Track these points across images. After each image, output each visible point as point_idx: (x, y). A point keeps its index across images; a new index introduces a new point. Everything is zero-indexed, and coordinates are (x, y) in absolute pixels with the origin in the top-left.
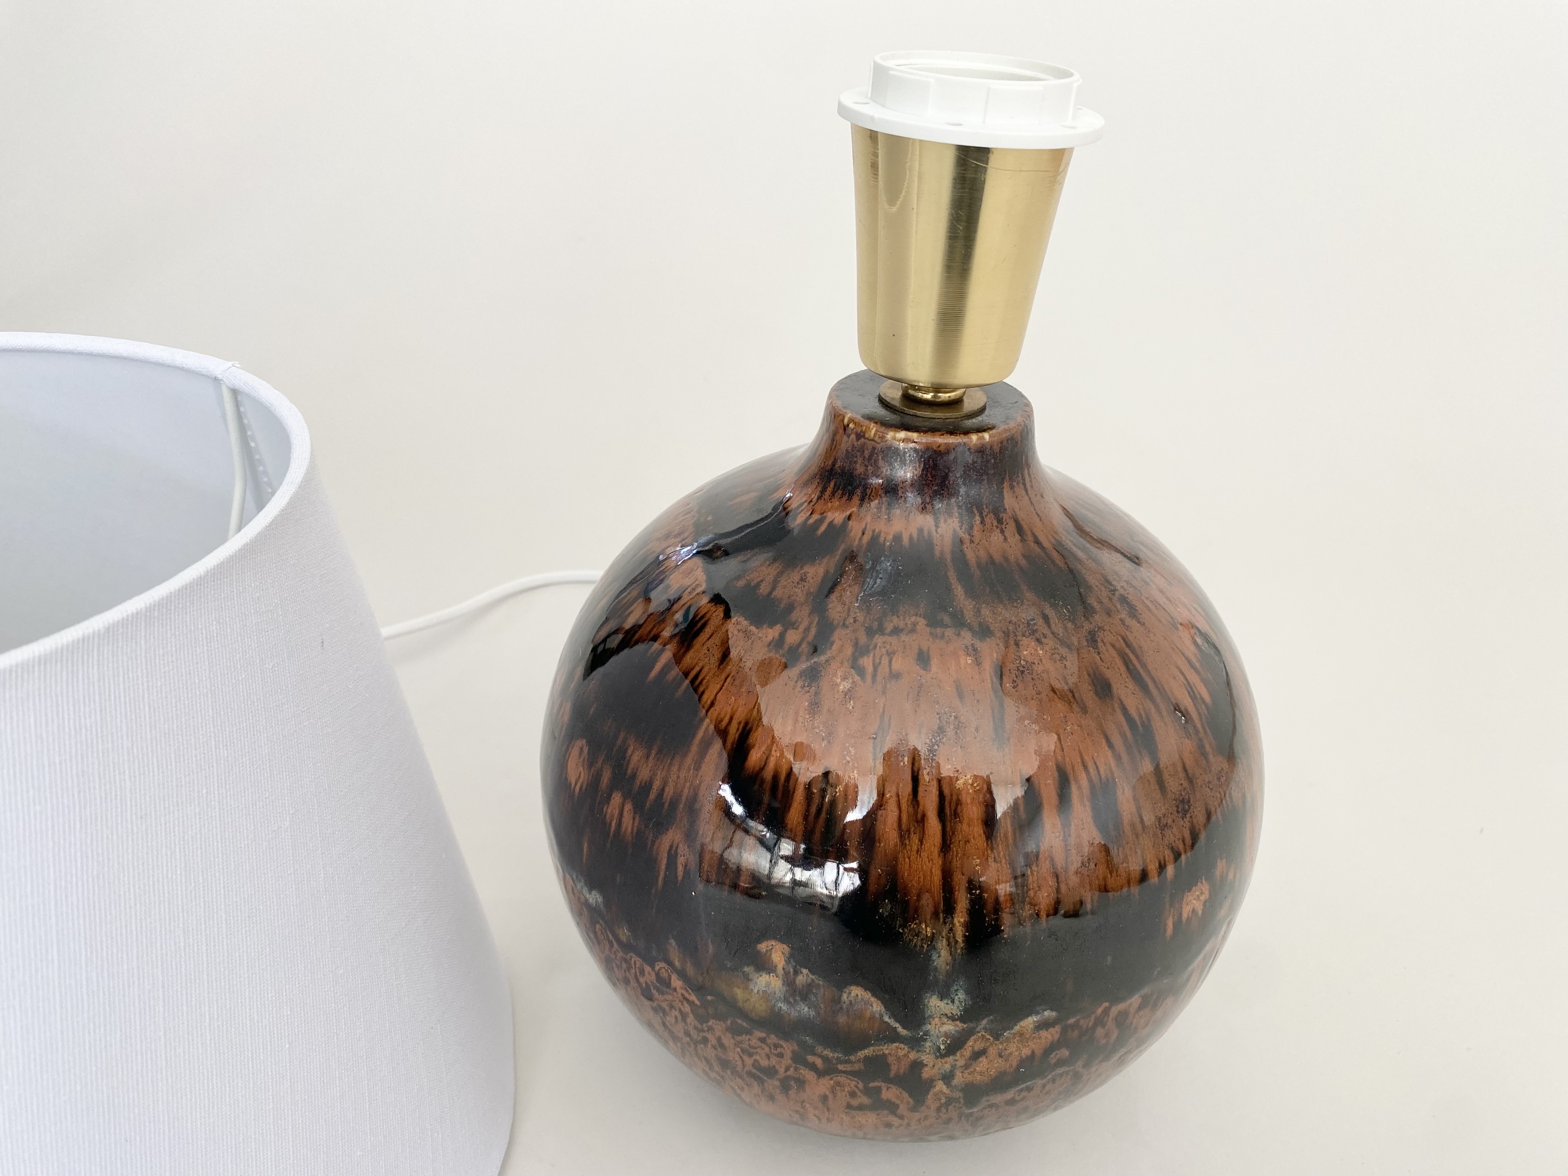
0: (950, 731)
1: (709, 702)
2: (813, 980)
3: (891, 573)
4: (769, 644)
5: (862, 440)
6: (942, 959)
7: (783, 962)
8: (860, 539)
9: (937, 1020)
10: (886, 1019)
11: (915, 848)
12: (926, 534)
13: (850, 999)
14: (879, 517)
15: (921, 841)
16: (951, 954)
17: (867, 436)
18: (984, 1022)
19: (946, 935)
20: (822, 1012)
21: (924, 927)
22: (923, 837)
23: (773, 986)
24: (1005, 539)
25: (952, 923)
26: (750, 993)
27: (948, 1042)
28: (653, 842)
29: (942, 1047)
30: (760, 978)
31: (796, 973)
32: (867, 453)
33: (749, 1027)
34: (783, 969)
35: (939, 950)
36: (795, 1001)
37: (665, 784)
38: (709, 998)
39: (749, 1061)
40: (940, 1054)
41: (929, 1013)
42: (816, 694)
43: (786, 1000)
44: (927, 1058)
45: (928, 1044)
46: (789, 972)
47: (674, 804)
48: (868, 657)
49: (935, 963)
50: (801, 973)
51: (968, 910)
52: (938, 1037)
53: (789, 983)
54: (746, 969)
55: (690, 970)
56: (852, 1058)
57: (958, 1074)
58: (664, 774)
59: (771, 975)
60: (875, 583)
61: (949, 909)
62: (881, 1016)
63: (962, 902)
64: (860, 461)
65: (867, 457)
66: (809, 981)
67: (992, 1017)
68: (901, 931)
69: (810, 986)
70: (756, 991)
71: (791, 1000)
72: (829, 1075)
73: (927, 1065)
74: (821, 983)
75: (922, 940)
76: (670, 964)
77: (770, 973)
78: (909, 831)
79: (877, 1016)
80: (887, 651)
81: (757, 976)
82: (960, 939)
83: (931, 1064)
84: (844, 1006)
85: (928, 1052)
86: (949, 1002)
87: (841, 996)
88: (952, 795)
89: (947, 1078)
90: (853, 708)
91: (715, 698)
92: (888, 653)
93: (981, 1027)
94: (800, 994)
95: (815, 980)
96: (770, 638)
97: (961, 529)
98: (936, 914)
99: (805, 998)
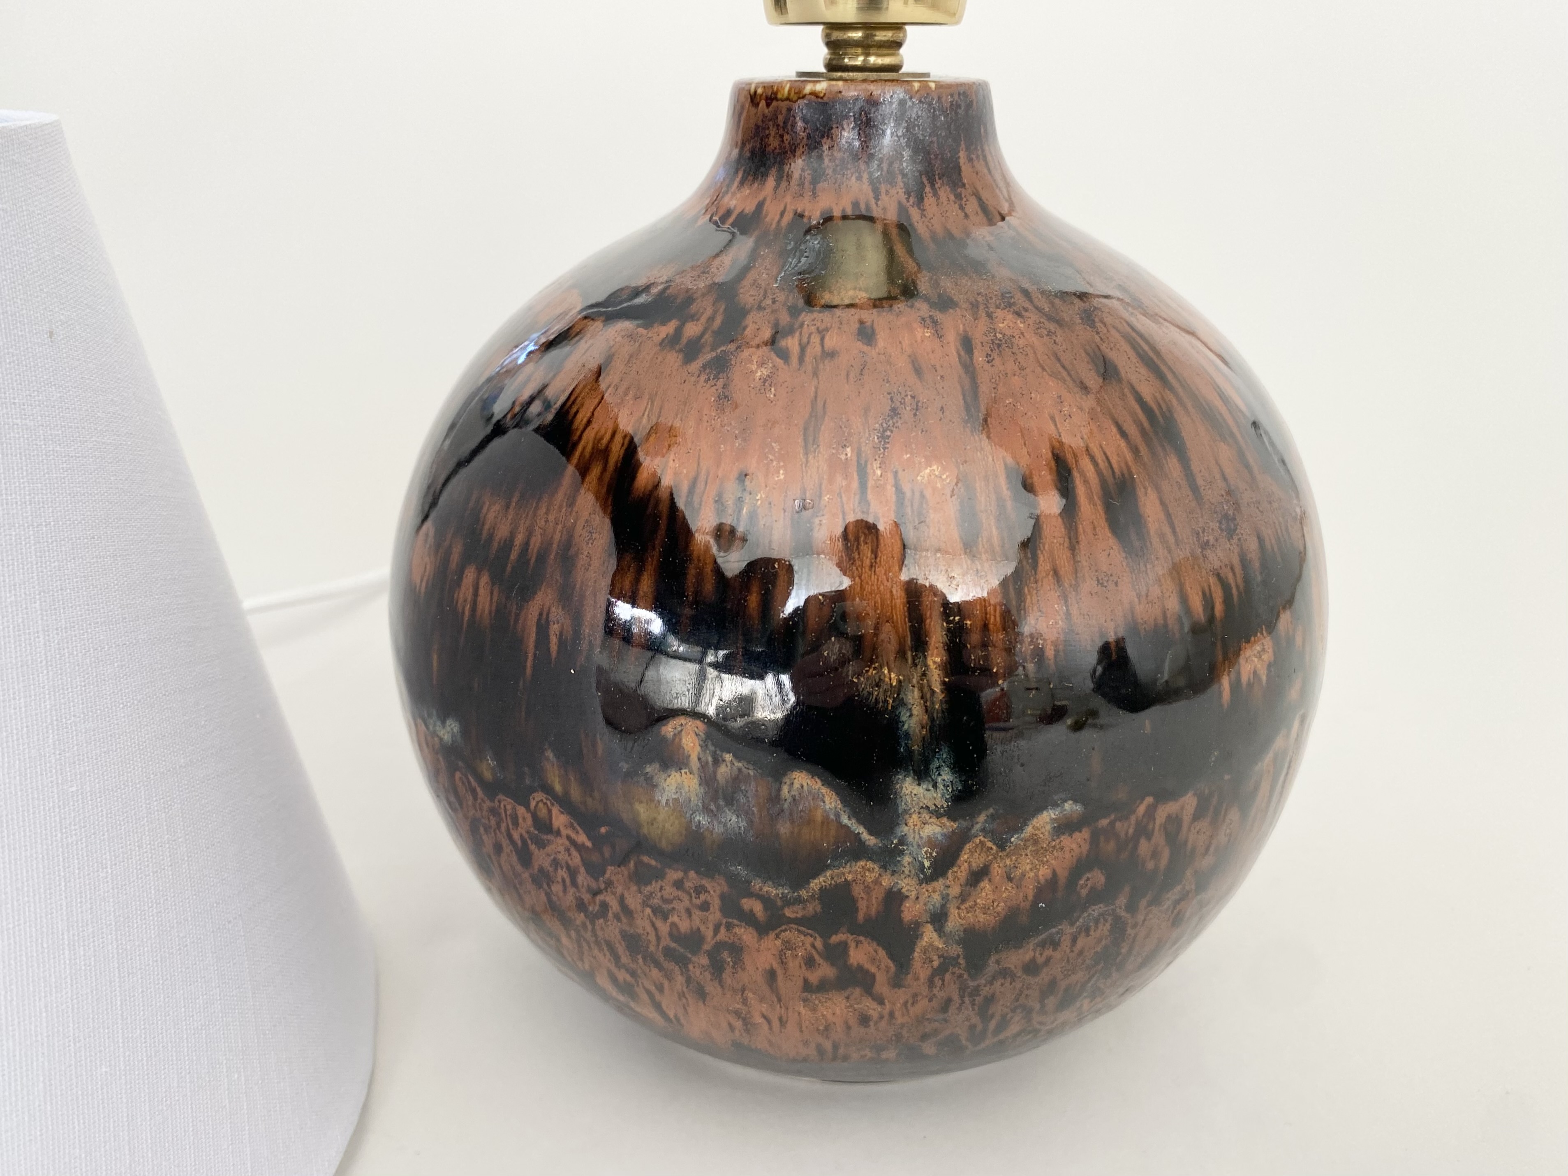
0: (907, 413)
1: (585, 420)
2: (740, 770)
3: (819, 251)
4: (661, 344)
5: (774, 103)
6: (914, 720)
7: (698, 749)
8: (779, 222)
9: (915, 816)
10: (845, 820)
11: (867, 562)
12: (863, 207)
13: (793, 793)
14: (802, 195)
15: (875, 553)
16: (927, 711)
17: (779, 96)
18: (982, 818)
19: (918, 682)
20: (756, 820)
21: (886, 672)
23: (687, 789)
24: (966, 216)
25: (926, 666)
26: (656, 807)
27: (934, 854)
28: (517, 615)
29: (927, 864)
30: (669, 780)
31: (717, 761)
32: (781, 119)
33: (659, 866)
34: (699, 759)
35: (910, 706)
36: (718, 807)
37: (530, 533)
38: (603, 830)
39: (664, 928)
40: (925, 875)
41: (904, 806)
42: (725, 386)
43: (706, 809)
44: (907, 885)
45: (907, 859)
46: (707, 762)
47: (542, 557)
48: (793, 337)
49: (906, 727)
50: (724, 761)
51: (945, 644)
52: (919, 846)
53: (708, 780)
54: (649, 769)
55: (575, 793)
56: (803, 893)
57: (953, 912)
58: (528, 523)
59: (683, 771)
60: (800, 262)
61: (920, 643)
62: (838, 816)
63: (937, 635)
64: (773, 133)
65: (781, 124)
66: (735, 772)
67: (991, 810)
68: (855, 680)
69: (737, 779)
70: (664, 802)
71: (713, 807)
72: (773, 929)
73: (907, 897)
74: (751, 773)
75: (885, 691)
76: (547, 789)
77: (681, 769)
79: (832, 817)
80: (818, 329)
81: (664, 776)
82: (937, 688)
83: (913, 895)
84: (786, 806)
85: (907, 872)
86: (931, 788)
87: (779, 790)
88: (913, 491)
89: (938, 919)
90: (775, 395)
91: (593, 414)
92: (819, 331)
93: (978, 827)
94: (725, 799)
95: (744, 770)
96: (663, 335)
97: (908, 201)
98: (901, 654)
99: (730, 801)
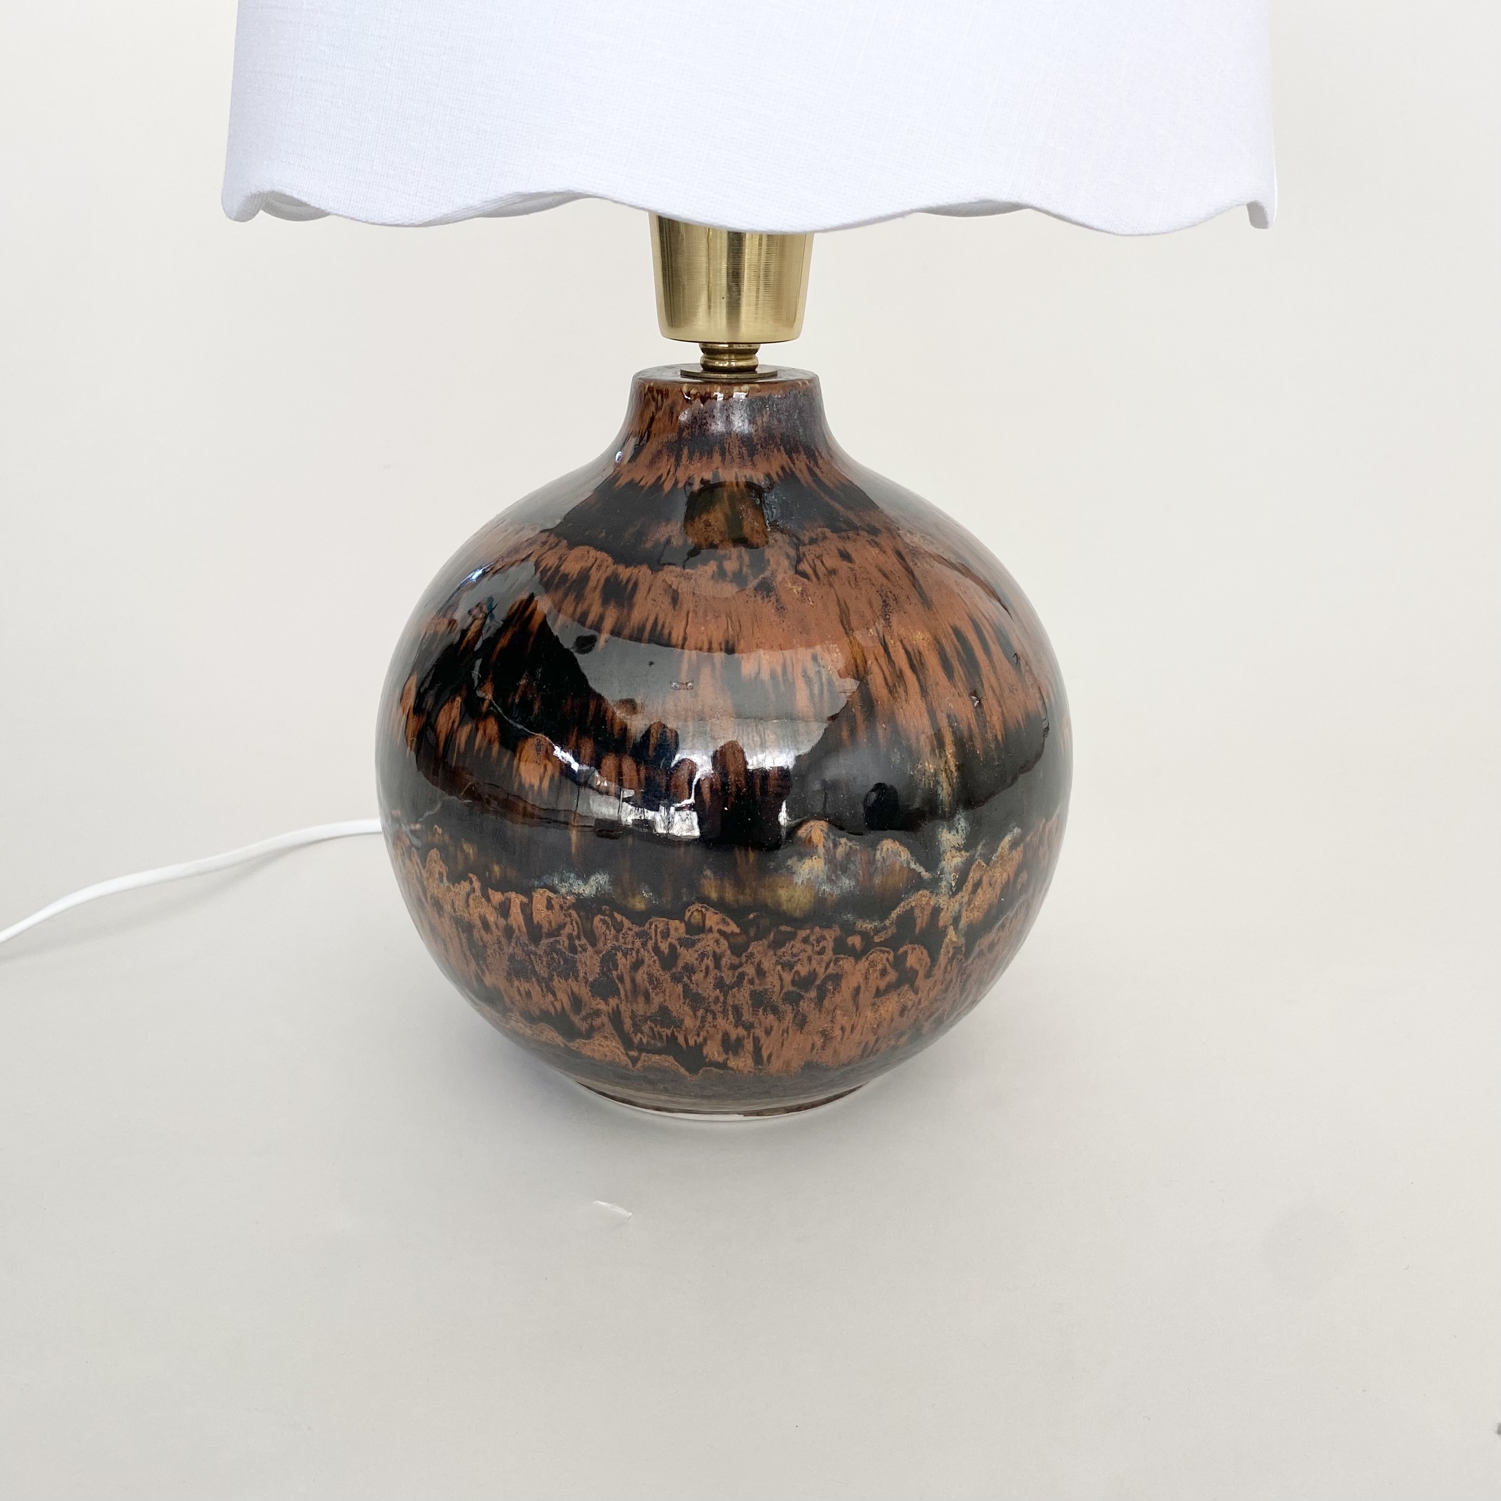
0: (891, 602)
1: (680, 638)
2: (851, 847)
3: (780, 503)
4: (713, 577)
6: (945, 791)
7: (823, 840)
8: (737, 485)
9: (948, 854)
10: (913, 866)
11: (903, 698)
12: (788, 470)
13: (882, 855)
15: (906, 692)
16: (950, 785)
18: (979, 847)
19: (944, 768)
20: (861, 878)
21: (927, 764)
22: (906, 687)
23: (816, 869)
25: (946, 756)
26: (794, 888)
27: (957, 877)
29: (953, 884)
30: (804, 866)
31: (835, 845)
33: (793, 930)
34: (824, 846)
35: (941, 783)
36: (837, 876)
38: (751, 916)
39: (788, 977)
40: (952, 892)
41: (943, 849)
42: (777, 601)
43: (830, 880)
44: (942, 900)
45: (944, 883)
46: (829, 848)
48: (804, 563)
49: (941, 797)
50: (840, 844)
51: (953, 741)
52: (950, 873)
53: (830, 860)
54: (789, 862)
55: (729, 895)
56: (887, 922)
57: (964, 914)
59: (813, 858)
60: (773, 512)
61: (941, 745)
62: (908, 863)
66: (848, 848)
67: (984, 841)
68: (912, 773)
69: (848, 855)
70: (800, 882)
71: (834, 878)
72: (864, 955)
73: (942, 909)
74: (858, 847)
75: (928, 776)
76: (705, 901)
77: (812, 856)
78: (894, 686)
79: (905, 865)
80: (815, 556)
81: (800, 864)
82: (953, 769)
83: (945, 907)
84: (879, 865)
85: (944, 892)
86: (956, 833)
87: (875, 855)
88: (913, 650)
89: (956, 920)
90: (813, 602)
91: (685, 633)
92: (818, 558)
93: (978, 853)
94: (841, 870)
95: (854, 846)
96: (710, 573)
97: (810, 464)
98: (933, 751)
99: (845, 870)
